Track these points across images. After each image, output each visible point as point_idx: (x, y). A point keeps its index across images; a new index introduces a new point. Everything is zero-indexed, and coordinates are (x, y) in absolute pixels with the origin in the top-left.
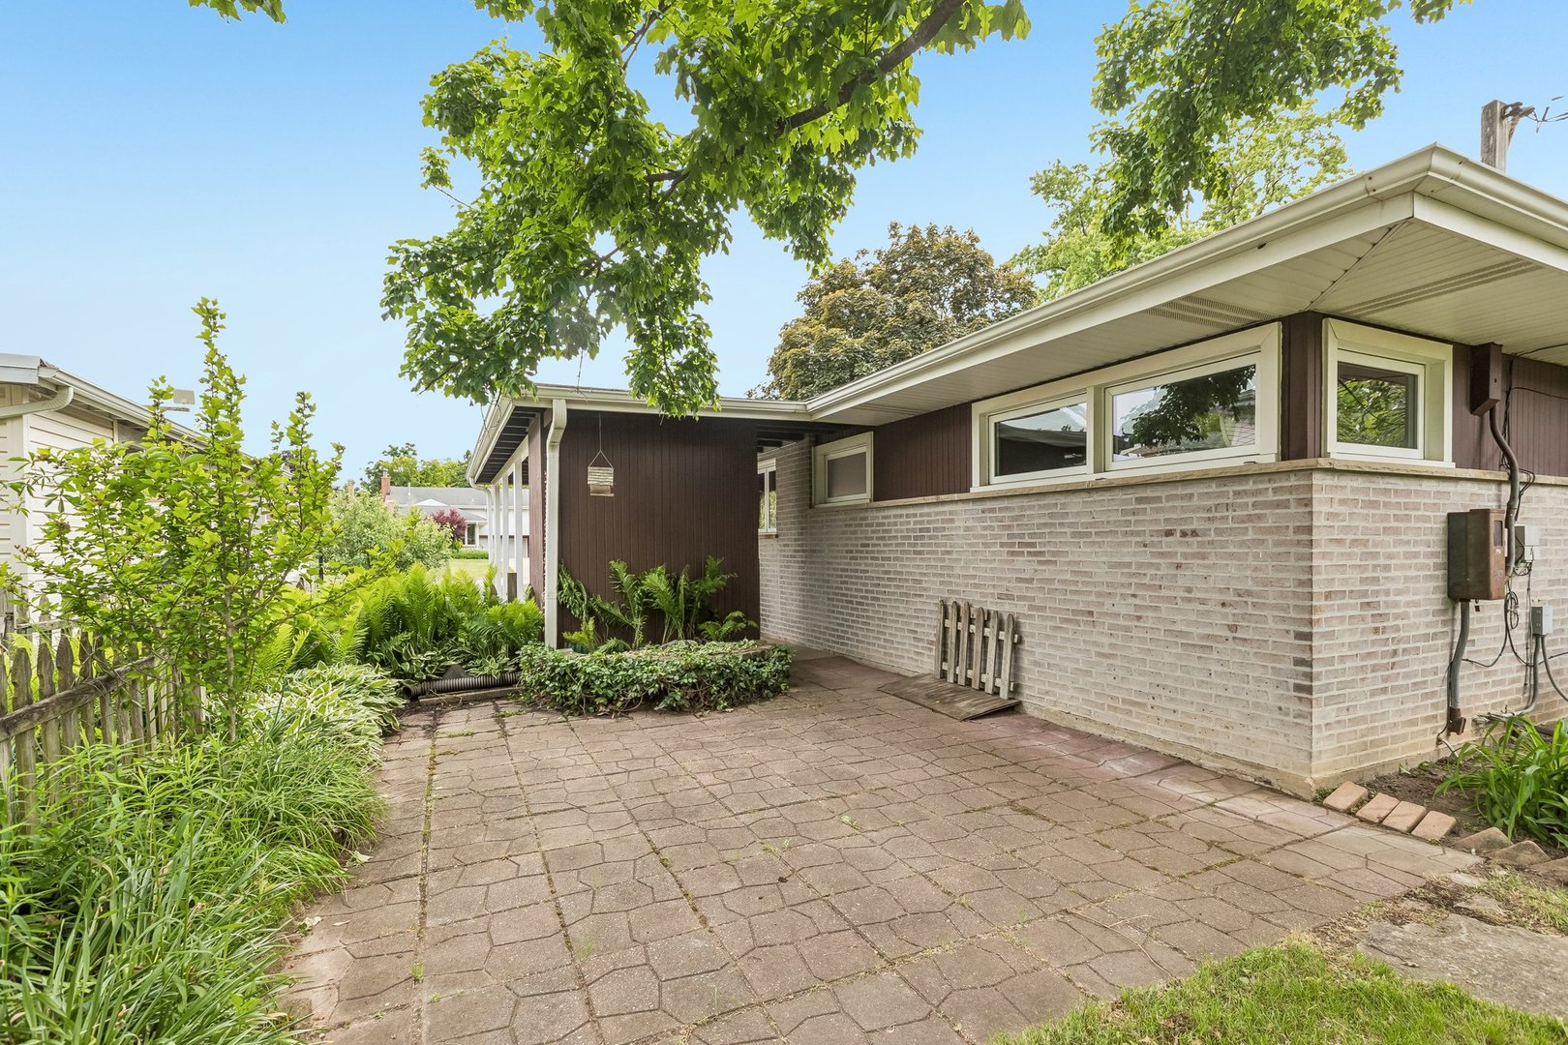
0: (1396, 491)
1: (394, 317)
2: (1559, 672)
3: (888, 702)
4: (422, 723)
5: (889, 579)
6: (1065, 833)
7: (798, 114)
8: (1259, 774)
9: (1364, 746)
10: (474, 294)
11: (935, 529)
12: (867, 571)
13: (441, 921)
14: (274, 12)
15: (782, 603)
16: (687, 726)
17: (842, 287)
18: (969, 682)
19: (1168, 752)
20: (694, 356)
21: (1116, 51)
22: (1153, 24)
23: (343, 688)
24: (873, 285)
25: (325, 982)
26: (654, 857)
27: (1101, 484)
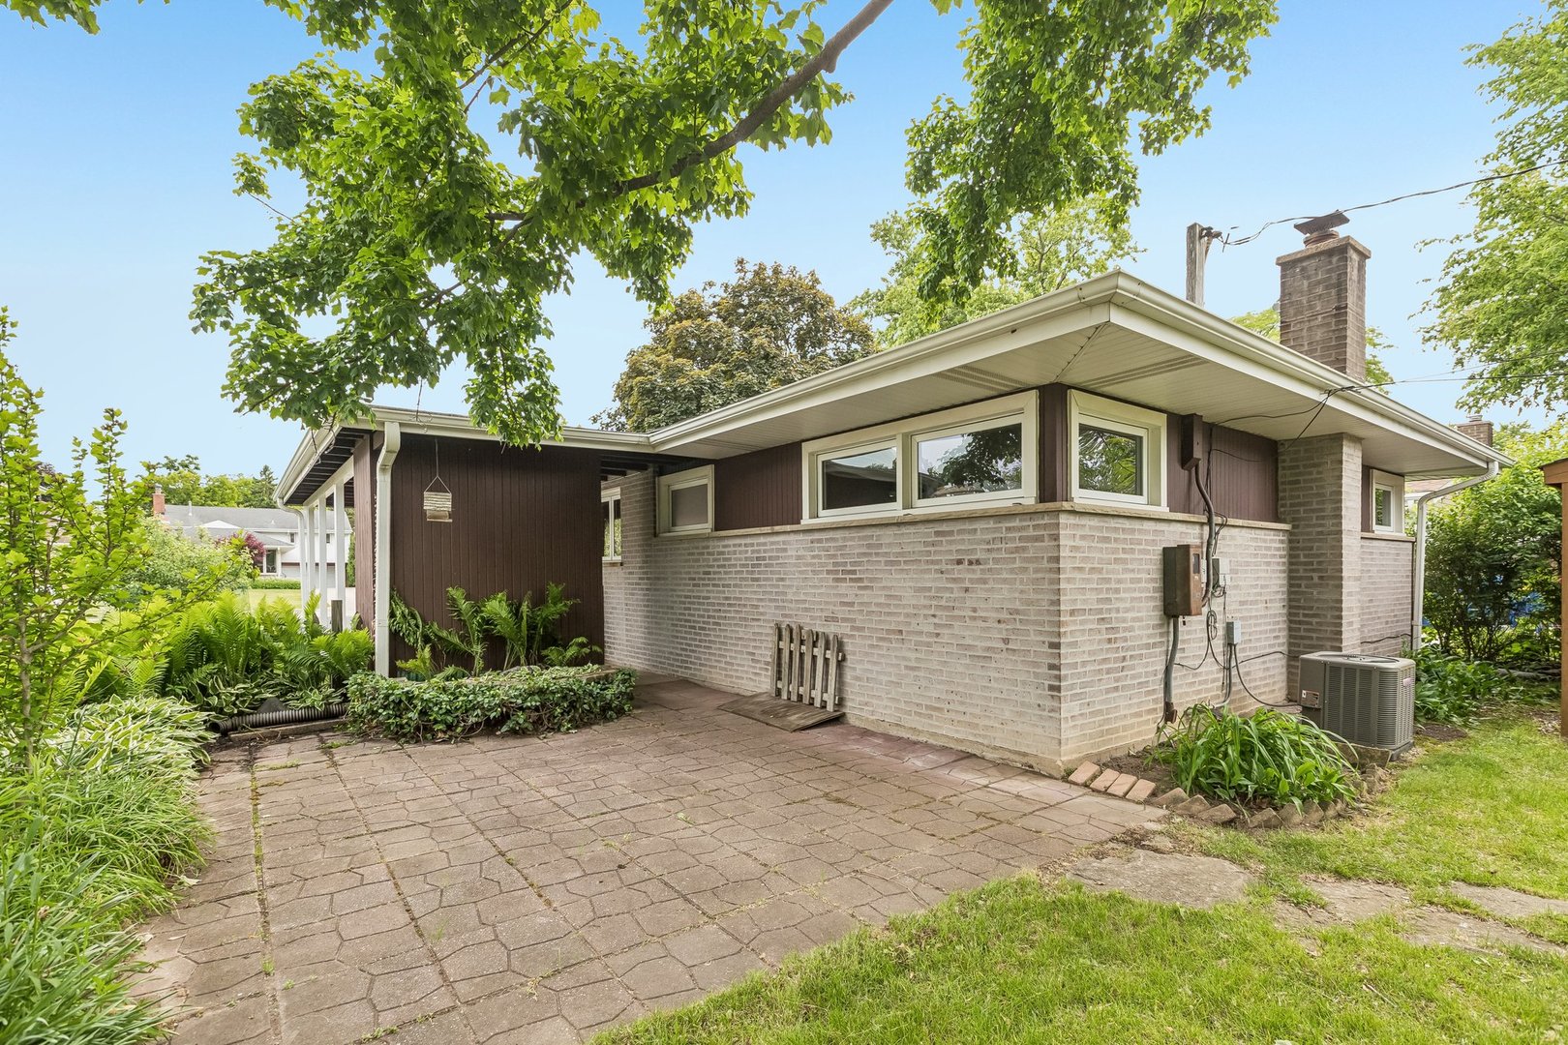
0: (1123, 530)
1: (206, 330)
2: (1248, 674)
3: (727, 718)
4: (236, 759)
5: (730, 605)
6: (867, 814)
7: (634, 179)
8: (1025, 760)
9: (1102, 734)
10: (298, 312)
11: (770, 558)
12: (709, 598)
13: (285, 926)
14: (87, 22)
15: (627, 630)
16: (529, 748)
17: (688, 317)
18: (800, 697)
19: (960, 748)
20: (536, 388)
21: (923, 143)
22: (952, 124)
23: (147, 721)
24: (719, 317)
25: (170, 984)
26: (500, 859)
27: (907, 519)
